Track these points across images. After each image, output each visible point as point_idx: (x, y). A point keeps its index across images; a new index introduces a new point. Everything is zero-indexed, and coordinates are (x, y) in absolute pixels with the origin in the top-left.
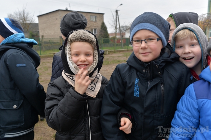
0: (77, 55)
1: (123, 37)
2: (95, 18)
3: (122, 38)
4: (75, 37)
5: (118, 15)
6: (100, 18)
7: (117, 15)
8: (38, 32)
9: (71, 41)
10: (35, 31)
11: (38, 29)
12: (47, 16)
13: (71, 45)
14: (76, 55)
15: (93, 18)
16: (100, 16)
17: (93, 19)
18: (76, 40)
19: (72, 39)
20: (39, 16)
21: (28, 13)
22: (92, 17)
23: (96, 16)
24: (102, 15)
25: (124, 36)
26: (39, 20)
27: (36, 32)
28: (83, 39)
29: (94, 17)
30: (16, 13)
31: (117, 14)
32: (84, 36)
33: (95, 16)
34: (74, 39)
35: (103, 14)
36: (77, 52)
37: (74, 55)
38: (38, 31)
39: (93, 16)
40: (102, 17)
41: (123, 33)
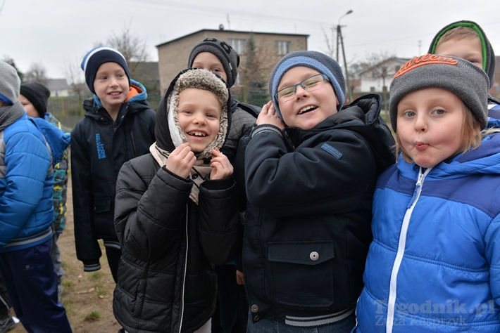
0: (190, 111)
1: (355, 91)
2: (288, 47)
3: (351, 93)
4: (191, 79)
5: (342, 39)
6: (298, 46)
7: (340, 38)
8: (158, 81)
9: (182, 87)
10: (151, 79)
11: (158, 76)
12: (177, 46)
13: (181, 94)
14: (188, 112)
15: (282, 46)
16: (298, 41)
17: (282, 49)
18: (191, 84)
19: (184, 82)
20: (159, 47)
21: (136, 40)
22: (280, 44)
23: (289, 42)
24: (304, 38)
25: (357, 88)
26: (159, 54)
27: (153, 81)
28: (205, 85)
29: (285, 44)
30: (111, 40)
31: (338, 36)
32: (209, 79)
33: (286, 41)
34: (188, 82)
35: (306, 36)
36: (190, 105)
37: (183, 112)
38: (158, 79)
39: (282, 41)
40: (305, 43)
41: (354, 81)
